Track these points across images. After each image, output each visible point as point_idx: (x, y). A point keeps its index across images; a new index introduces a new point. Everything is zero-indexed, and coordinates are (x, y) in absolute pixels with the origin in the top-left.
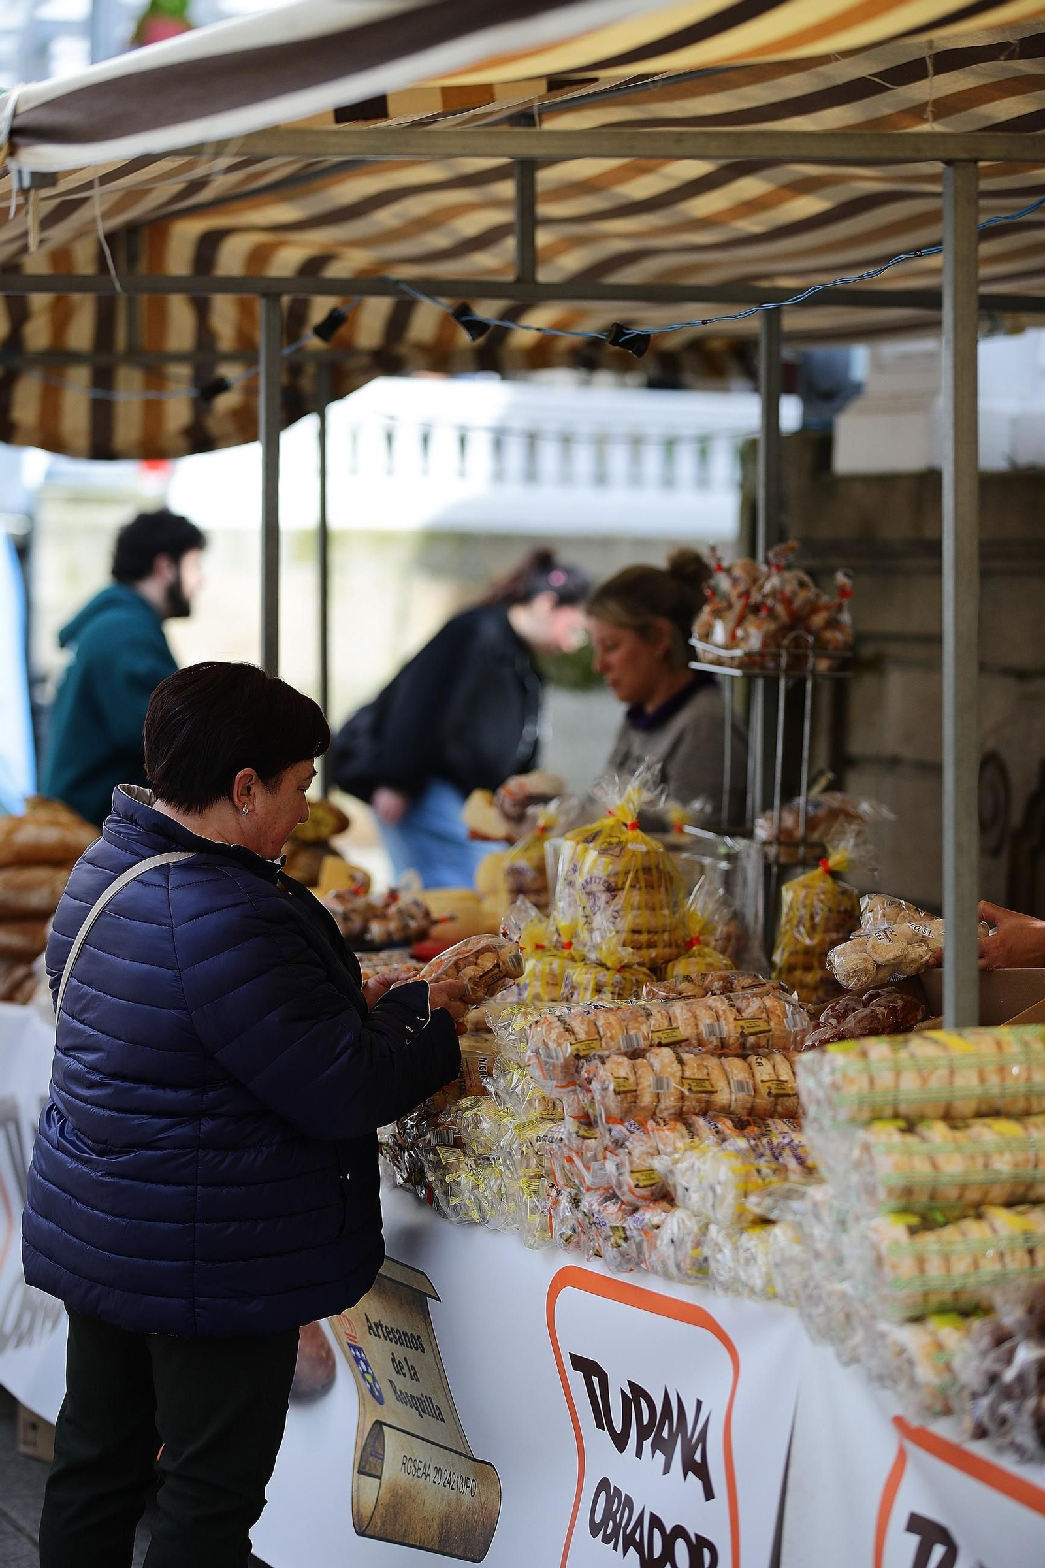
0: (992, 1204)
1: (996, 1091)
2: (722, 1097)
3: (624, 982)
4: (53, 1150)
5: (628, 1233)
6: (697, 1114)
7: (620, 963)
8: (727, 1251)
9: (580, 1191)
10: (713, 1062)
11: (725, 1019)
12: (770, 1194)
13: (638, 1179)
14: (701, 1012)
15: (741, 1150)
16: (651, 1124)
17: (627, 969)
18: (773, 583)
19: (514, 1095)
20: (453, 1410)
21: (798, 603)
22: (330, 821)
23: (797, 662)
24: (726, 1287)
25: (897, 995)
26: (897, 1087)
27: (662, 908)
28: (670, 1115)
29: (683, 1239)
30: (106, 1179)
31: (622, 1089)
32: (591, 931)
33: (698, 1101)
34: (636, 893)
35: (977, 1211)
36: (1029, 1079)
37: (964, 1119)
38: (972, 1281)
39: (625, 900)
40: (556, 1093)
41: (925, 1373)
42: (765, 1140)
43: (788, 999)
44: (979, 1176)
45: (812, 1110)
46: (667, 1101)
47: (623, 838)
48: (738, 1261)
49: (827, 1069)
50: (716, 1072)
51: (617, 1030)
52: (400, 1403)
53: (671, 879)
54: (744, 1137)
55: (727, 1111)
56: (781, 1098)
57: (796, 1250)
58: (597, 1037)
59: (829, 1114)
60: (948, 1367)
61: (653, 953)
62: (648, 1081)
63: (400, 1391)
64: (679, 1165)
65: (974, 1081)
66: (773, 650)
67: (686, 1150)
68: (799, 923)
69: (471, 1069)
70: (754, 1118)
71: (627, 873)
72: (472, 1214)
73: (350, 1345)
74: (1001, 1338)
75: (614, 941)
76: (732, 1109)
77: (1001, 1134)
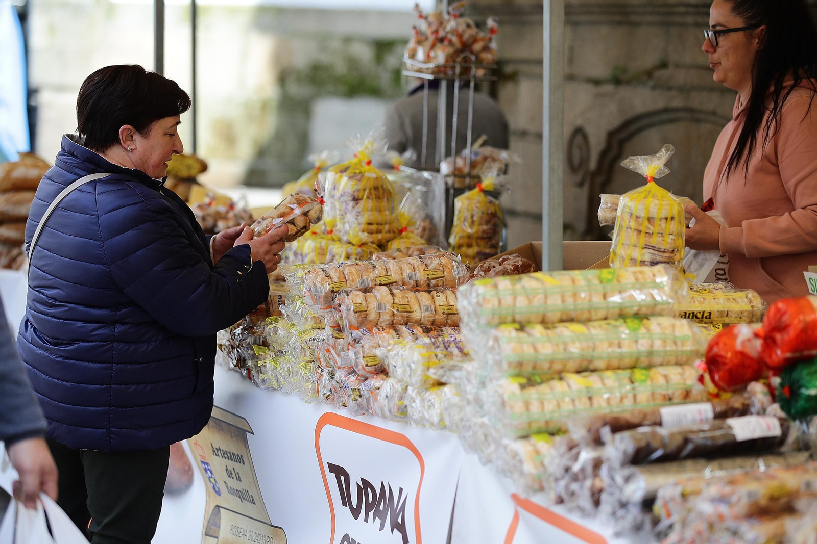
0: (568, 371)
1: (571, 307)
2: (416, 315)
3: (362, 253)
4: (28, 343)
5: (362, 392)
6: (402, 324)
7: (360, 242)
8: (418, 402)
9: (334, 369)
10: (411, 295)
11: (418, 270)
12: (442, 367)
13: (367, 361)
14: (404, 265)
15: (426, 344)
16: (375, 330)
17: (365, 246)
18: (451, 25)
19: (297, 315)
20: (260, 496)
21: (466, 37)
22: (197, 167)
23: (466, 71)
24: (417, 423)
25: (518, 258)
26: (514, 305)
27: (385, 210)
28: (386, 325)
29: (393, 395)
30: (59, 360)
31: (358, 310)
32: (344, 224)
33: (402, 317)
34: (370, 201)
35: (560, 375)
36: (590, 300)
37: (553, 323)
38: (556, 415)
39: (363, 205)
40: (321, 313)
41: (529, 468)
42: (440, 339)
43: (455, 259)
44: (561, 356)
45: (465, 319)
46: (385, 317)
47: (362, 170)
48: (424, 407)
49: (474, 295)
50: (413, 300)
51: (355, 276)
52: (230, 495)
53: (390, 194)
54: (428, 337)
55: (419, 323)
56: (450, 315)
57: (456, 400)
58: (344, 280)
59: (476, 320)
60: (542, 464)
61: (380, 236)
62: (373, 305)
63: (231, 488)
64: (391, 353)
65: (559, 302)
66: (451, 63)
67: (395, 344)
68: (465, 220)
69: (273, 301)
70: (435, 326)
71: (364, 190)
72: (273, 384)
73: (202, 462)
74: (572, 446)
75: (357, 229)
76: (422, 322)
77: (573, 332)
